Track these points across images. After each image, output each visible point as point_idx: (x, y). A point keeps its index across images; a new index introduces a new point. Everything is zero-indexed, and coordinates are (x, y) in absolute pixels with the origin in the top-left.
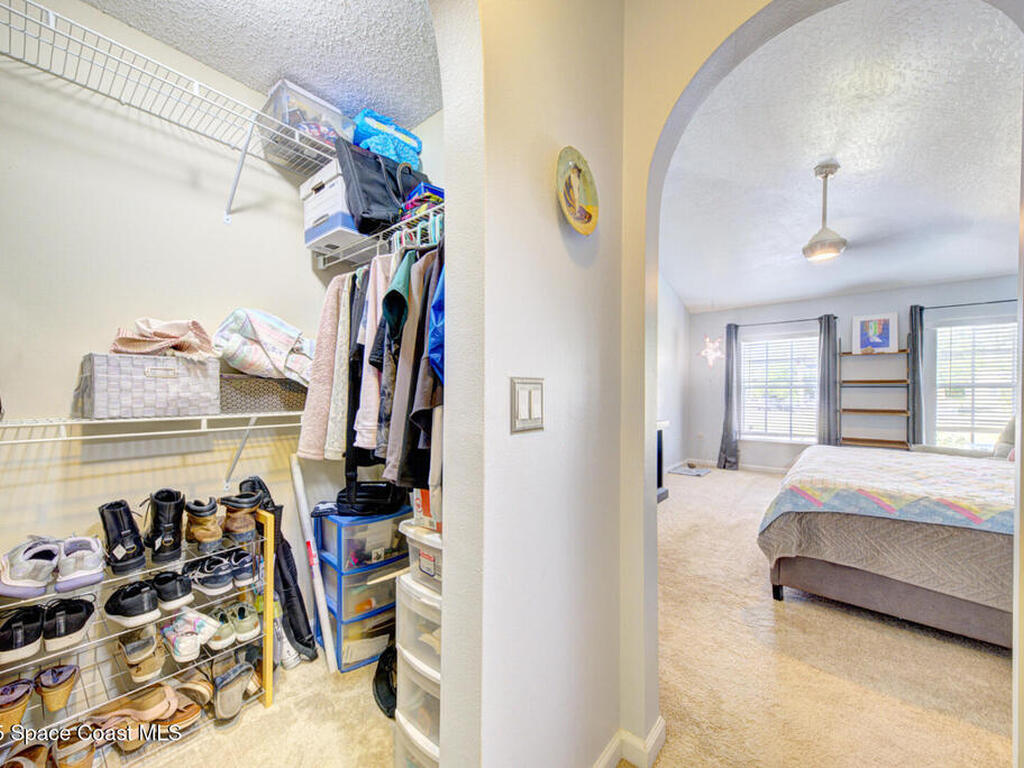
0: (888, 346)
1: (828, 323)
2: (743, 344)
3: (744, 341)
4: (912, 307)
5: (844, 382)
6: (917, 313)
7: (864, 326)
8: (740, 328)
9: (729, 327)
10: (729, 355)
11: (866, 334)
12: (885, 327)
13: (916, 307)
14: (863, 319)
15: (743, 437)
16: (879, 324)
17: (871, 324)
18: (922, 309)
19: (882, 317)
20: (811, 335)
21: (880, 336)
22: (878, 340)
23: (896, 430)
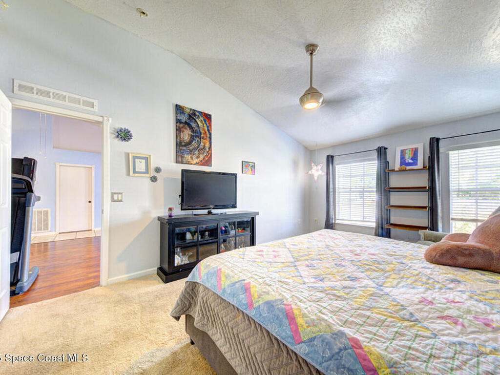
0: (417, 165)
1: (382, 152)
2: (336, 166)
3: (337, 165)
4: (430, 138)
5: (391, 188)
6: (435, 143)
7: (403, 153)
8: (334, 157)
9: (328, 156)
10: (328, 174)
11: (404, 158)
12: (415, 152)
13: (433, 138)
14: (403, 148)
15: (337, 222)
16: (412, 151)
17: (407, 151)
18: (438, 140)
19: (414, 146)
20: (373, 160)
21: (412, 159)
22: (411, 161)
23: (422, 219)
